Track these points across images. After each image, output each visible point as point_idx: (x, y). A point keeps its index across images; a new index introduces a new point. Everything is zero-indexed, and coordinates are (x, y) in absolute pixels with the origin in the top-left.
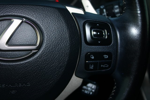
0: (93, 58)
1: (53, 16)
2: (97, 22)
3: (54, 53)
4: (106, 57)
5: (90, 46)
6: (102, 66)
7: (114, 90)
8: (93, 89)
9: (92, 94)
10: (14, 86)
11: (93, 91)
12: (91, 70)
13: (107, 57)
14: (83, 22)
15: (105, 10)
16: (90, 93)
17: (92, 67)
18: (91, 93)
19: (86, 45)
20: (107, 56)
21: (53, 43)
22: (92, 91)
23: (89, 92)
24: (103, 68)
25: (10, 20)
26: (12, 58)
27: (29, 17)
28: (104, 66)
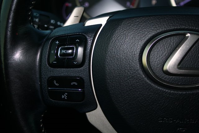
10: (184, 122)
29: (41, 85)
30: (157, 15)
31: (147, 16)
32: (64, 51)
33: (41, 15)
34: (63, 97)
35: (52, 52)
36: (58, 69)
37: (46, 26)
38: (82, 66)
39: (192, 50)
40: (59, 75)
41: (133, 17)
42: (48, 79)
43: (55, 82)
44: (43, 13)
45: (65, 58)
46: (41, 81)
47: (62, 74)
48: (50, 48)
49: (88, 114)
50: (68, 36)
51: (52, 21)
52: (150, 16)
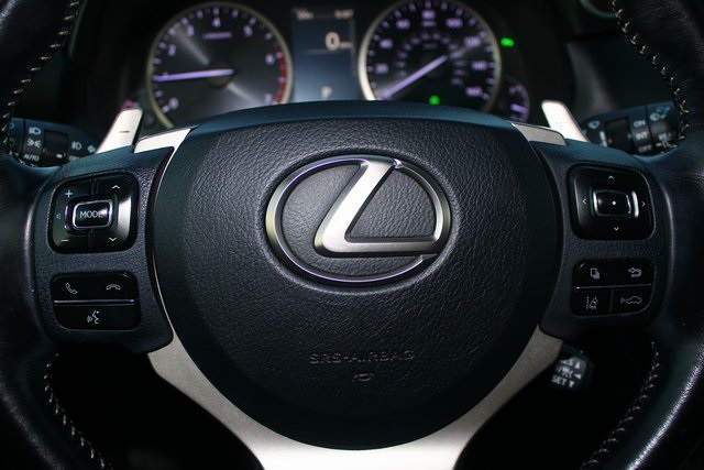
0: (597, 276)
1: (479, 151)
2: (607, 170)
3: (485, 262)
4: (636, 272)
5: (588, 242)
6: (622, 300)
7: (654, 373)
8: (576, 371)
9: (574, 386)
10: (367, 359)
11: (579, 376)
12: (591, 312)
13: (639, 275)
14: (564, 169)
15: (602, 135)
16: (567, 383)
17: (592, 305)
18: (572, 383)
19: (575, 237)
20: (640, 271)
21: (480, 232)
22: (574, 379)
23: (565, 380)
24: (626, 308)
25: (358, 163)
26: (361, 276)
27: (411, 155)
28: (628, 302)
29: (37, 294)
30: (295, 122)
31: (272, 124)
32: (85, 214)
33: (45, 131)
34: (89, 319)
35: (58, 216)
36: (74, 256)
37: (59, 156)
38: (130, 246)
39: (376, 197)
40: (78, 269)
41: (242, 129)
42: (52, 281)
43: (68, 286)
44: (50, 125)
45: (89, 230)
46: (35, 287)
47: (84, 268)
48: (53, 208)
49: (153, 356)
50: (93, 177)
51: (75, 145)
52: (278, 124)
